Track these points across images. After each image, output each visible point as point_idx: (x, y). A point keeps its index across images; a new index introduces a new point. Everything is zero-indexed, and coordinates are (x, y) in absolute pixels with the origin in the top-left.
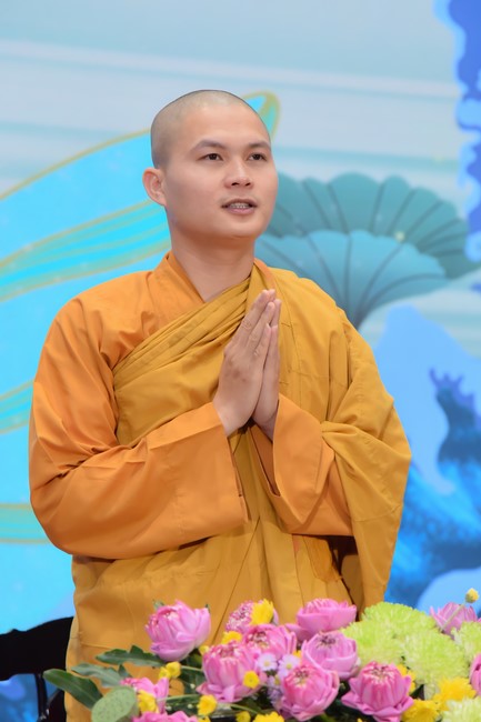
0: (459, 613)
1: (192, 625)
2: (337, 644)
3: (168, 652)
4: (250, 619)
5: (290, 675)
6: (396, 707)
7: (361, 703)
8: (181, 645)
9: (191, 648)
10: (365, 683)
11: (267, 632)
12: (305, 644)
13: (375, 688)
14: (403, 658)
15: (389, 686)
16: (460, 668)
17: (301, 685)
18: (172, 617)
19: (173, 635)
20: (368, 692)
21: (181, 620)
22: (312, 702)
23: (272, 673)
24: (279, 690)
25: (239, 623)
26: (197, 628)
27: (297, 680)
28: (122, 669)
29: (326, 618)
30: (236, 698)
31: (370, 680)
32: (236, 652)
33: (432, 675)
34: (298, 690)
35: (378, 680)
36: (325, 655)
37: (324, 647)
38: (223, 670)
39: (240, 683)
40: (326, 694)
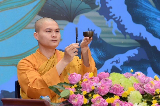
0: (129, 75)
1: (78, 77)
2: (108, 81)
3: (73, 83)
4: (88, 76)
5: (100, 87)
6: (121, 92)
7: (114, 92)
8: (76, 81)
9: (77, 82)
10: (114, 88)
11: (94, 78)
12: (101, 81)
13: (117, 89)
14: (120, 83)
15: (120, 88)
16: (131, 85)
17: (102, 88)
18: (74, 76)
19: (74, 79)
20: (115, 90)
21: (76, 76)
22: (105, 92)
23: (96, 86)
24: (97, 90)
25: (86, 77)
26: (79, 78)
27: (101, 88)
28: (62, 86)
29: (104, 76)
30: (89, 91)
31: (116, 87)
32: (89, 82)
33: (126, 86)
34: (102, 90)
35: (117, 87)
36: (106, 83)
37: (105, 81)
38: (87, 86)
39: (90, 88)
40: (107, 90)
